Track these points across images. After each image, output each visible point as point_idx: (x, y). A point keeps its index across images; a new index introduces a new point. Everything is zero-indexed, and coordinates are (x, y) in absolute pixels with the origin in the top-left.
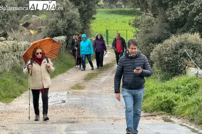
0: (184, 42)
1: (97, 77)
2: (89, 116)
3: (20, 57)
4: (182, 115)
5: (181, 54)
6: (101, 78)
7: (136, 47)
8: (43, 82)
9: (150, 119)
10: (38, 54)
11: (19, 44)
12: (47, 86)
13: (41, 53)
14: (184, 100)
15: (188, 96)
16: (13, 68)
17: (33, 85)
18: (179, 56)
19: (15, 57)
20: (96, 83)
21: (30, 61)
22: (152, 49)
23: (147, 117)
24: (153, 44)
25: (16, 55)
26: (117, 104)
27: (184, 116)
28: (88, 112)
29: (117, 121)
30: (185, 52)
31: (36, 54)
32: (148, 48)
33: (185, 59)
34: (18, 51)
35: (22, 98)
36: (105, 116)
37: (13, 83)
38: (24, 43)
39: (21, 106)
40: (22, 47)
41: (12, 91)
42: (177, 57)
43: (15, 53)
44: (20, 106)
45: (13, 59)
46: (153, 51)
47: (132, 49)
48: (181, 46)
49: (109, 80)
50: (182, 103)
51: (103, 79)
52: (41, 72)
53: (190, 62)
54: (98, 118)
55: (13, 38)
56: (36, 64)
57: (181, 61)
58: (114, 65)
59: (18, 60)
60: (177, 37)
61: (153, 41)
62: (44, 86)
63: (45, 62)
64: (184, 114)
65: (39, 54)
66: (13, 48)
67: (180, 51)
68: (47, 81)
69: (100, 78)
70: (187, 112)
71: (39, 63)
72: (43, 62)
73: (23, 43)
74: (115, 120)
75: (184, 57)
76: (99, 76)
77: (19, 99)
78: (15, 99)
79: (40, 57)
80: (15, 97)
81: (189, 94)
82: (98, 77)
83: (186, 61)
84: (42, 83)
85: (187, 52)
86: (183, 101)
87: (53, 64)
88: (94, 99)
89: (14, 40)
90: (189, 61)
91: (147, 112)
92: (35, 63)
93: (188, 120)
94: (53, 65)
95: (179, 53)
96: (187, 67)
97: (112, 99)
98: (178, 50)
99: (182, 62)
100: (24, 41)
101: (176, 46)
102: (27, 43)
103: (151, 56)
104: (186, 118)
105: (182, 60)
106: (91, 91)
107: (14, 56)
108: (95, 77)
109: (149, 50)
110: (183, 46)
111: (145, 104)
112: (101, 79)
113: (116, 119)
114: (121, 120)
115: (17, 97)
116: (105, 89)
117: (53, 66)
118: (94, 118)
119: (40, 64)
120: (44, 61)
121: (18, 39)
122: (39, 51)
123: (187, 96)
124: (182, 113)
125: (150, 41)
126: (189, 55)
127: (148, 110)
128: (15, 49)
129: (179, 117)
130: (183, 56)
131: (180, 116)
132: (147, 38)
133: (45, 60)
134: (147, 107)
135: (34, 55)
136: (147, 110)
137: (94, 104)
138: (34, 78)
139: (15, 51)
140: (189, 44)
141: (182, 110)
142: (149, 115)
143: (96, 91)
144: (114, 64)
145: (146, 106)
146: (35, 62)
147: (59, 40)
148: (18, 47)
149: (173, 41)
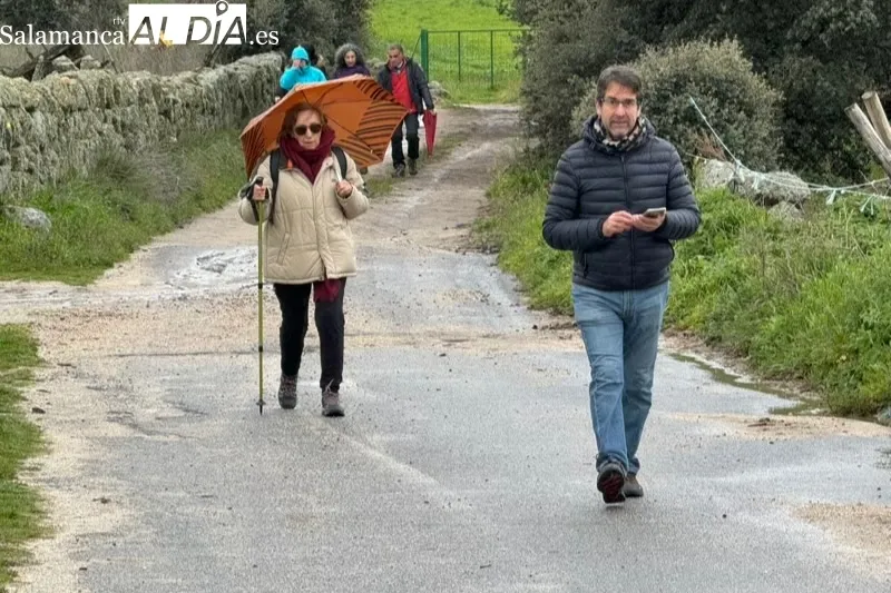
0: (686, 72)
1: (389, 195)
2: (360, 327)
3: (123, 125)
4: (682, 323)
5: (676, 112)
6: (402, 196)
7: (634, 97)
8: (324, 252)
9: (570, 337)
10: (302, 130)
11: (121, 80)
12: (339, 269)
13: (314, 128)
14: (687, 272)
15: (700, 257)
16: (102, 163)
17: (281, 264)
18: (671, 121)
19: (106, 126)
20: (387, 213)
21: (268, 160)
22: (576, 98)
23: (560, 331)
24: (582, 80)
25: (110, 120)
26: (457, 286)
27: (686, 327)
28: (360, 313)
29: (458, 344)
30: (692, 107)
31: (296, 135)
32: (564, 91)
33: (689, 131)
34: (118, 104)
35: (133, 268)
36: (416, 329)
37: (102, 216)
38: (138, 79)
39: (129, 294)
40: (130, 91)
41: (99, 243)
42: (664, 125)
43: (107, 111)
44: (126, 295)
45: (100, 133)
46: (582, 105)
47: (614, 101)
48: (679, 85)
49: (430, 205)
50: (681, 282)
51: (409, 200)
52: (315, 209)
53: (707, 140)
54: (394, 335)
55: (101, 59)
56: (294, 174)
57: (676, 136)
58: (447, 151)
59: (119, 136)
60: (663, 54)
61: (582, 68)
62: (329, 269)
63: (331, 168)
64: (687, 319)
65: (309, 132)
66: (101, 95)
67: (674, 103)
68: (342, 249)
69: (401, 199)
70: (697, 311)
71: (310, 172)
72: (325, 165)
73: (136, 77)
74: (451, 342)
75: (687, 123)
76: (396, 188)
77: (122, 270)
78: (108, 272)
79: (313, 147)
80: (109, 265)
81: (703, 252)
82: (393, 192)
83: (696, 136)
84: (317, 255)
85: (696, 107)
86: (682, 276)
87: (362, 182)
88: (381, 268)
89: (103, 66)
90: (706, 136)
91: (561, 313)
92: (290, 171)
93: (701, 342)
94: (365, 184)
95: (671, 110)
96: (697, 158)
97: (442, 271)
98: (666, 98)
99: (680, 142)
100: (140, 68)
101: (661, 84)
102: (147, 78)
103: (575, 122)
104: (693, 335)
105: (682, 135)
106: (369, 242)
107: (105, 121)
108: (382, 194)
109: (566, 98)
110: (685, 84)
111: (553, 287)
112: (403, 202)
113: (453, 338)
114: (473, 340)
115: (116, 265)
116: (416, 234)
117: (365, 191)
118: (378, 334)
119: (312, 177)
120: (330, 164)
121: (117, 64)
122: (307, 119)
123: (697, 259)
124: (682, 318)
125: (570, 68)
126: (704, 117)
127: (563, 305)
128: (107, 99)
129: (669, 330)
130: (685, 119)
131: (673, 326)
132: (559, 58)
133: (331, 160)
134: (561, 297)
135: (289, 135)
136: (560, 308)
137: (378, 285)
138: (287, 236)
139: (108, 107)
140: (704, 80)
141: (682, 307)
142: (568, 324)
143: (386, 242)
144: (448, 147)
145: (557, 294)
146: (290, 164)
147: (259, 67)
148: (116, 92)
149: (648, 70)
